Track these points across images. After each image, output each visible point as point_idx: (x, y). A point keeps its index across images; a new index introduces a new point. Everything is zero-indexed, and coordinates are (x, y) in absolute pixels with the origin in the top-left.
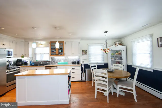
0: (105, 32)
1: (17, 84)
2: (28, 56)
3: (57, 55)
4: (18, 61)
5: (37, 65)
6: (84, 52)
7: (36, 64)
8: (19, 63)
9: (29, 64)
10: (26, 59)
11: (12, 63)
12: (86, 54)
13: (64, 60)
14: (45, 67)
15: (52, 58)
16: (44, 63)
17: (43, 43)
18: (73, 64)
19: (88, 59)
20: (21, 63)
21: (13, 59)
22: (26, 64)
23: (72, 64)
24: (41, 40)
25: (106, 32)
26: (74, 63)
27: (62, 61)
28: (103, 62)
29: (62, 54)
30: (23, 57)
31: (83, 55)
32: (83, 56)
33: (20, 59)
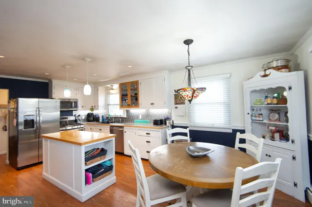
2: (98, 109)
3: (129, 106)
4: (90, 115)
6: (179, 99)
8: (90, 118)
9: (101, 121)
11: (83, 117)
12: (184, 104)
13: (143, 116)
14: (109, 126)
15: (127, 111)
18: (154, 124)
22: (97, 119)
25: (188, 42)
27: (140, 117)
28: (227, 126)
29: (136, 105)
30: (92, 109)
31: (177, 106)
32: (176, 108)
33: (90, 112)
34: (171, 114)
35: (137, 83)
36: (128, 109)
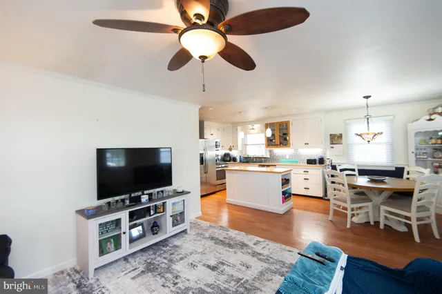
1: (227, 184)
2: (237, 149)
3: (276, 146)
4: (226, 155)
5: (247, 162)
6: (335, 139)
7: (247, 160)
8: (227, 158)
9: (238, 160)
10: (234, 153)
11: (220, 158)
12: (341, 144)
13: (291, 156)
15: (271, 151)
16: (258, 159)
17: (257, 126)
18: (308, 163)
19: (347, 154)
20: (228, 159)
21: (221, 152)
22: (234, 160)
23: (306, 164)
24: (253, 122)
26: (310, 162)
27: (288, 157)
29: (285, 145)
30: (230, 149)
31: (333, 145)
32: (333, 147)
33: (228, 152)
34: (325, 154)
35: (287, 123)
36: (271, 149)
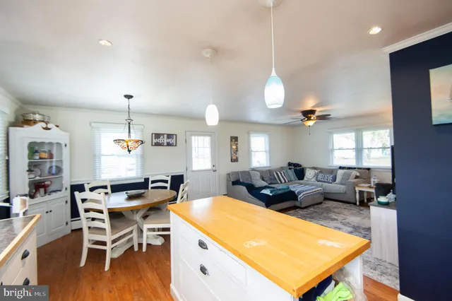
0: (126, 96)
25: (129, 97)
